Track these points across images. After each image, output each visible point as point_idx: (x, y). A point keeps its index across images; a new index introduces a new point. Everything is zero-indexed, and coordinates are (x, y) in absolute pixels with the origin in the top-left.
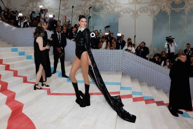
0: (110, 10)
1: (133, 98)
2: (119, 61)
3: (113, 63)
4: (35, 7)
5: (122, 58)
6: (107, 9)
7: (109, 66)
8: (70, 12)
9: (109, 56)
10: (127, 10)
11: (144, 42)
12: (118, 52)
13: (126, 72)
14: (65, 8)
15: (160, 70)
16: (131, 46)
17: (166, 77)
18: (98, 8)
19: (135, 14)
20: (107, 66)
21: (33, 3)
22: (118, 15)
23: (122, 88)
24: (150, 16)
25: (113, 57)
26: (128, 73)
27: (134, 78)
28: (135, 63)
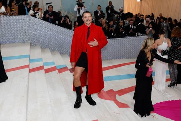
1: (45, 70)
2: (26, 30)
3: (18, 32)
5: (28, 26)
7: (14, 37)
9: (11, 24)
11: (52, 5)
12: (23, 18)
13: (35, 41)
20: (10, 38)
23: (31, 61)
25: (17, 25)
26: (37, 42)
27: (44, 48)
28: (44, 31)
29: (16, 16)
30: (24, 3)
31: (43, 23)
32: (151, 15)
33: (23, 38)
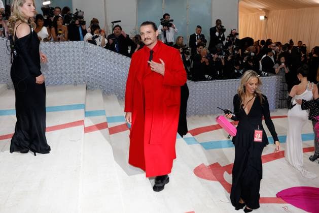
1: (109, 129)
2: (79, 64)
3: (67, 68)
5: (82, 58)
7: (60, 75)
9: (57, 55)
12: (75, 46)
13: (93, 83)
20: (54, 76)
23: (87, 114)
25: (66, 57)
26: (96, 84)
27: (108, 93)
28: (108, 66)
29: (65, 42)
30: (77, 22)
31: (107, 53)
32: (289, 43)
33: (75, 76)
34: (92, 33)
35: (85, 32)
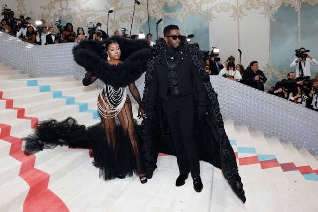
0: (193, 8)
1: (239, 159)
4: (65, 9)
6: (187, 5)
8: (125, 14)
10: (222, 6)
14: (116, 9)
15: (285, 108)
16: (232, 68)
17: (297, 119)
18: (172, 6)
19: (238, 12)
21: (61, 2)
22: (208, 16)
24: (264, 15)
26: (229, 115)
27: (240, 124)
28: (240, 98)
31: (240, 86)
34: (228, 69)
35: (221, 67)
